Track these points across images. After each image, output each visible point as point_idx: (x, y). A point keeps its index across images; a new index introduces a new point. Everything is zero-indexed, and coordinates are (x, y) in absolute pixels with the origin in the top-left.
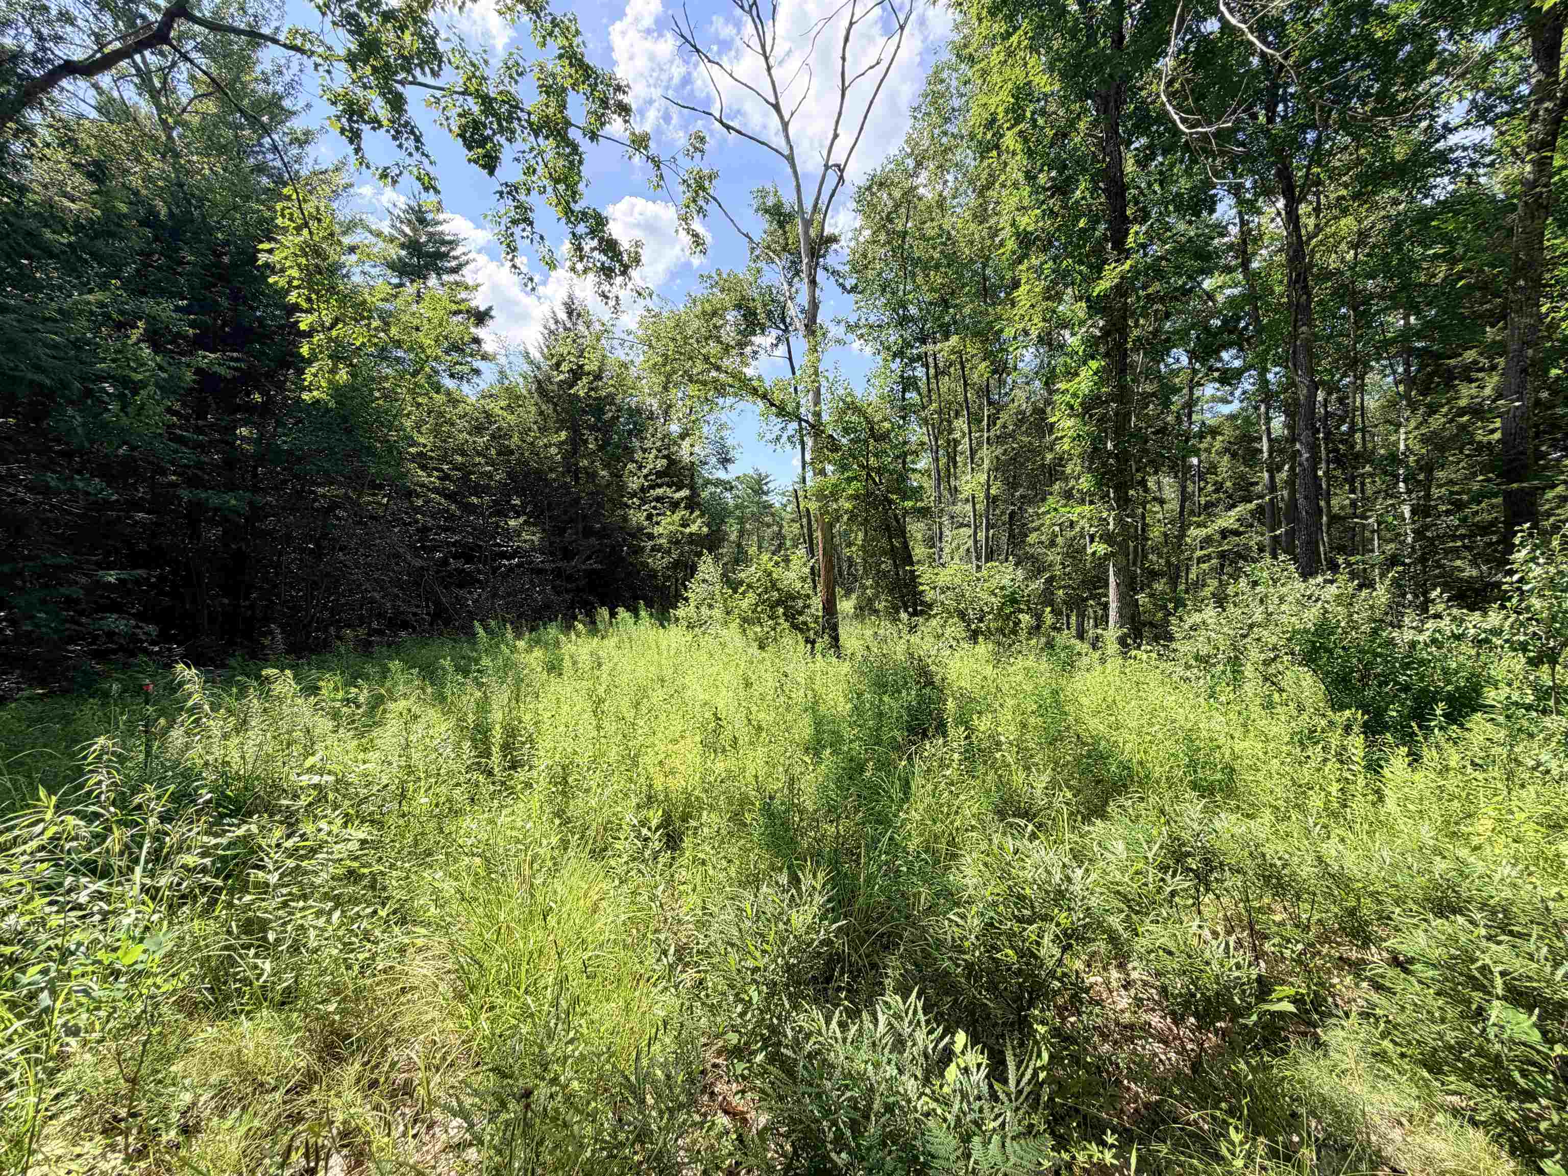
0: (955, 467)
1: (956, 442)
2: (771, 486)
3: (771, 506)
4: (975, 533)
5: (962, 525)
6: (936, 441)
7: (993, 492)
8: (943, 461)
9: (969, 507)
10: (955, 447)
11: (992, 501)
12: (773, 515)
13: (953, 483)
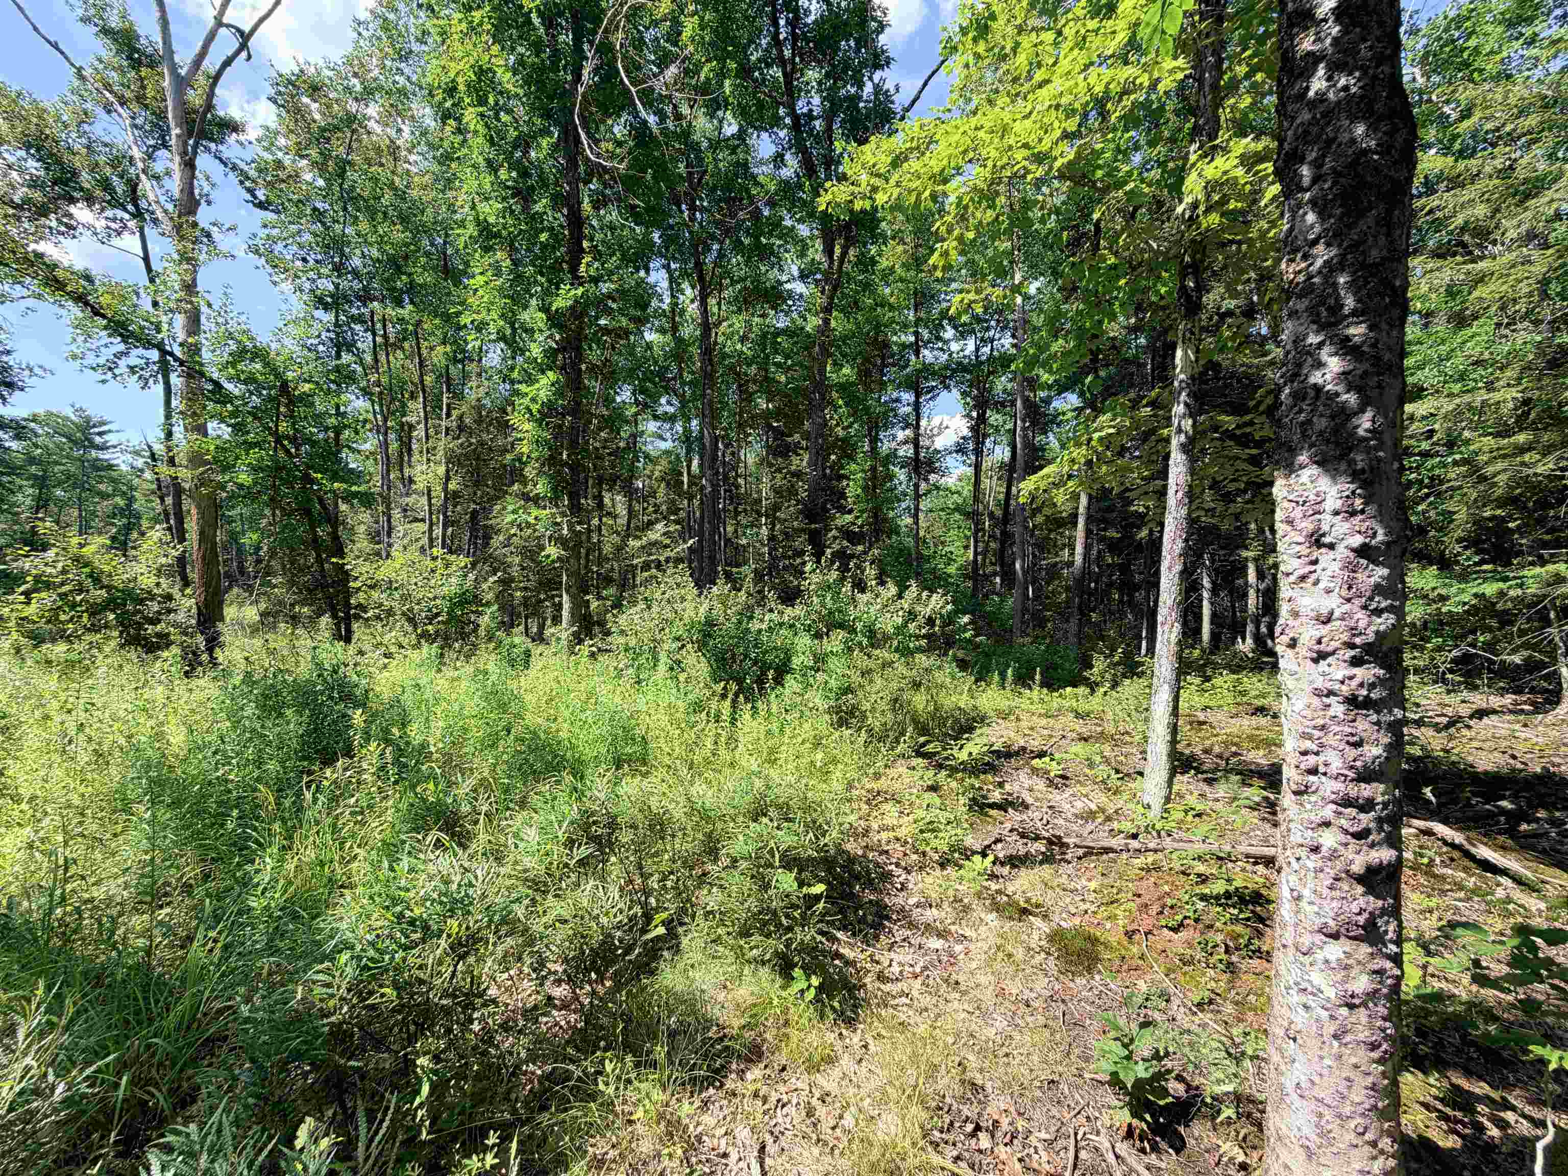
0: (410, 455)
1: (411, 427)
2: (111, 439)
3: (110, 467)
4: (431, 530)
5: (416, 520)
6: (385, 420)
7: (452, 486)
8: (394, 446)
9: (424, 500)
10: (410, 431)
11: (452, 497)
12: (113, 480)
13: (407, 471)
